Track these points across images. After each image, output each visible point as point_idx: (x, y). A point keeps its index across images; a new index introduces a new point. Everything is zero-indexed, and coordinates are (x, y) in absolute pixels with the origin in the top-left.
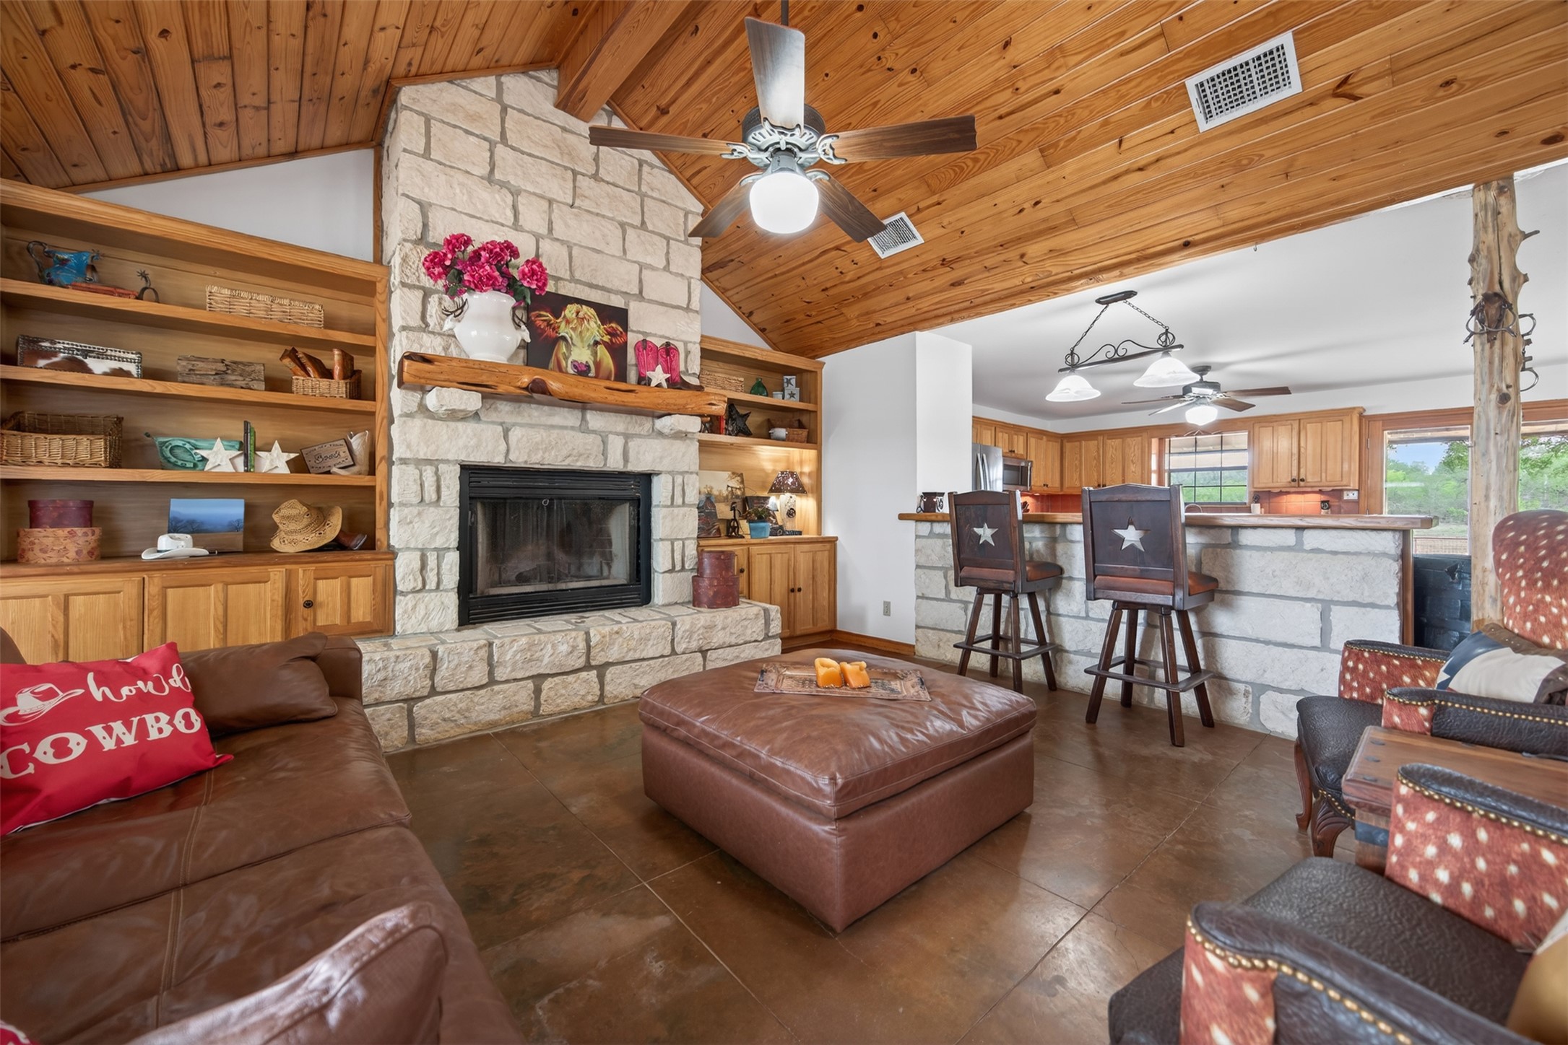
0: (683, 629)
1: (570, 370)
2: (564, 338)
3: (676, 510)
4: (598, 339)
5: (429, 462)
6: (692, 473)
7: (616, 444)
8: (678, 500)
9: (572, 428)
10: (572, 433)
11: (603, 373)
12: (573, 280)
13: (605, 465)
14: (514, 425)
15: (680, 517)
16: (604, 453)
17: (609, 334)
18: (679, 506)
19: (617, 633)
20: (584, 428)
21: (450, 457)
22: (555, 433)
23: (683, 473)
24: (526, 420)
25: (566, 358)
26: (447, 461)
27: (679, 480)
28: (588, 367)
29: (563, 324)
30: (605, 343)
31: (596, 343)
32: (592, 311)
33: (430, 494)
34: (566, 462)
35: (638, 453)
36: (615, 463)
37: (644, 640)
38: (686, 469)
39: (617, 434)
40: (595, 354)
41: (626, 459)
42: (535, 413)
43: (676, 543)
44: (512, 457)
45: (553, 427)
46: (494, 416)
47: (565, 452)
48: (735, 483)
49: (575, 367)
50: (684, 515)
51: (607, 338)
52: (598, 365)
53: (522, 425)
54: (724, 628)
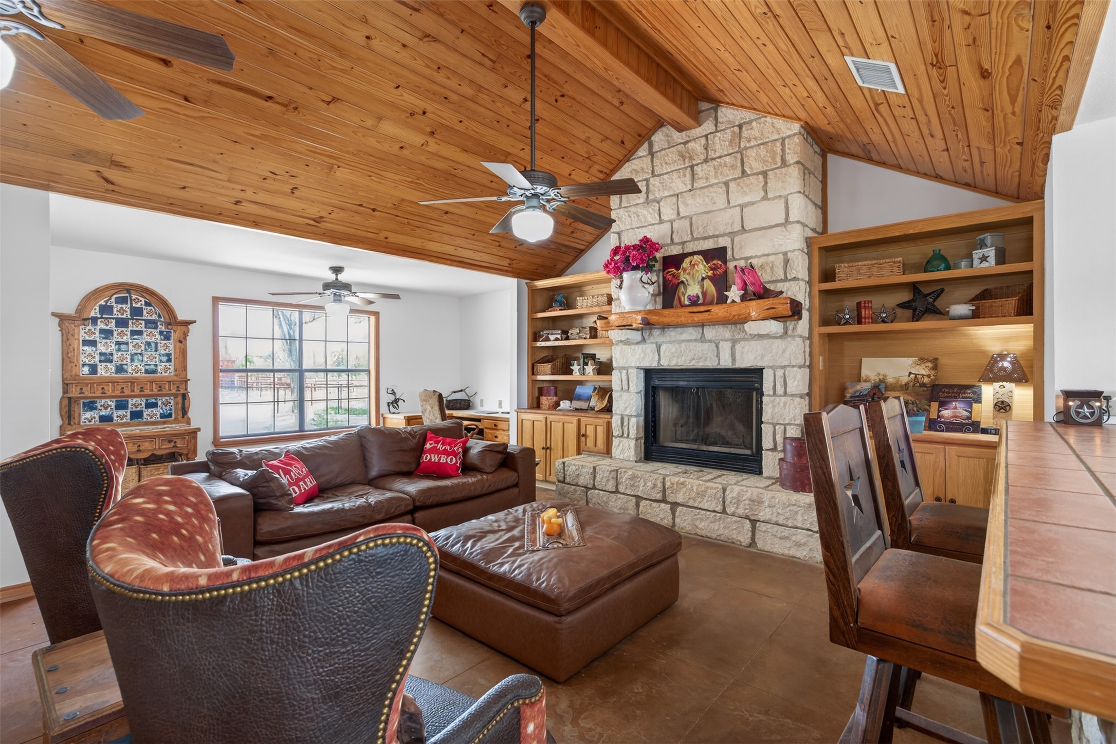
0: (731, 496)
1: (687, 303)
2: (682, 282)
3: (778, 399)
4: (704, 276)
5: (624, 368)
6: (793, 366)
7: (725, 347)
8: (780, 390)
9: (696, 340)
10: (694, 344)
11: (708, 299)
12: (694, 239)
13: (719, 364)
14: (663, 342)
15: (782, 404)
16: (718, 356)
17: (712, 269)
18: (780, 396)
19: (682, 484)
20: (702, 339)
21: (633, 365)
22: (683, 345)
23: (784, 367)
24: (668, 339)
25: (684, 295)
26: (631, 367)
27: (780, 373)
28: (698, 297)
29: (682, 274)
30: (708, 277)
31: (703, 279)
32: (701, 257)
33: (625, 387)
34: (691, 364)
35: (742, 353)
36: (726, 362)
37: (701, 494)
38: (786, 363)
39: (726, 340)
40: (702, 287)
41: (734, 360)
42: (673, 334)
43: (777, 427)
44: (662, 363)
45: (683, 341)
46: (652, 340)
47: (689, 358)
48: (923, 370)
49: (690, 299)
50: (785, 404)
51: (710, 273)
52: (704, 294)
53: (666, 343)
54: (770, 506)
